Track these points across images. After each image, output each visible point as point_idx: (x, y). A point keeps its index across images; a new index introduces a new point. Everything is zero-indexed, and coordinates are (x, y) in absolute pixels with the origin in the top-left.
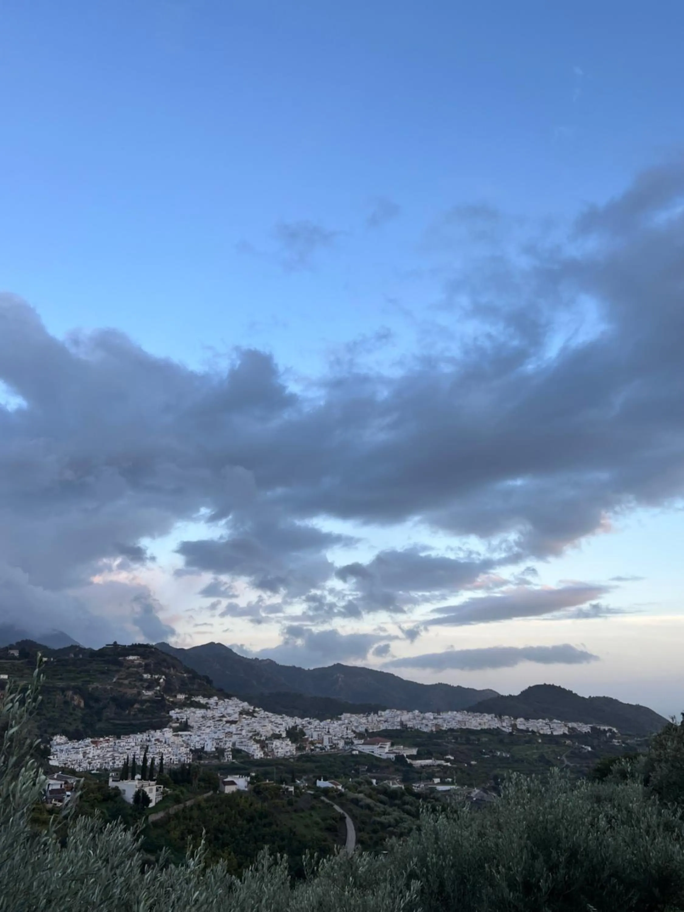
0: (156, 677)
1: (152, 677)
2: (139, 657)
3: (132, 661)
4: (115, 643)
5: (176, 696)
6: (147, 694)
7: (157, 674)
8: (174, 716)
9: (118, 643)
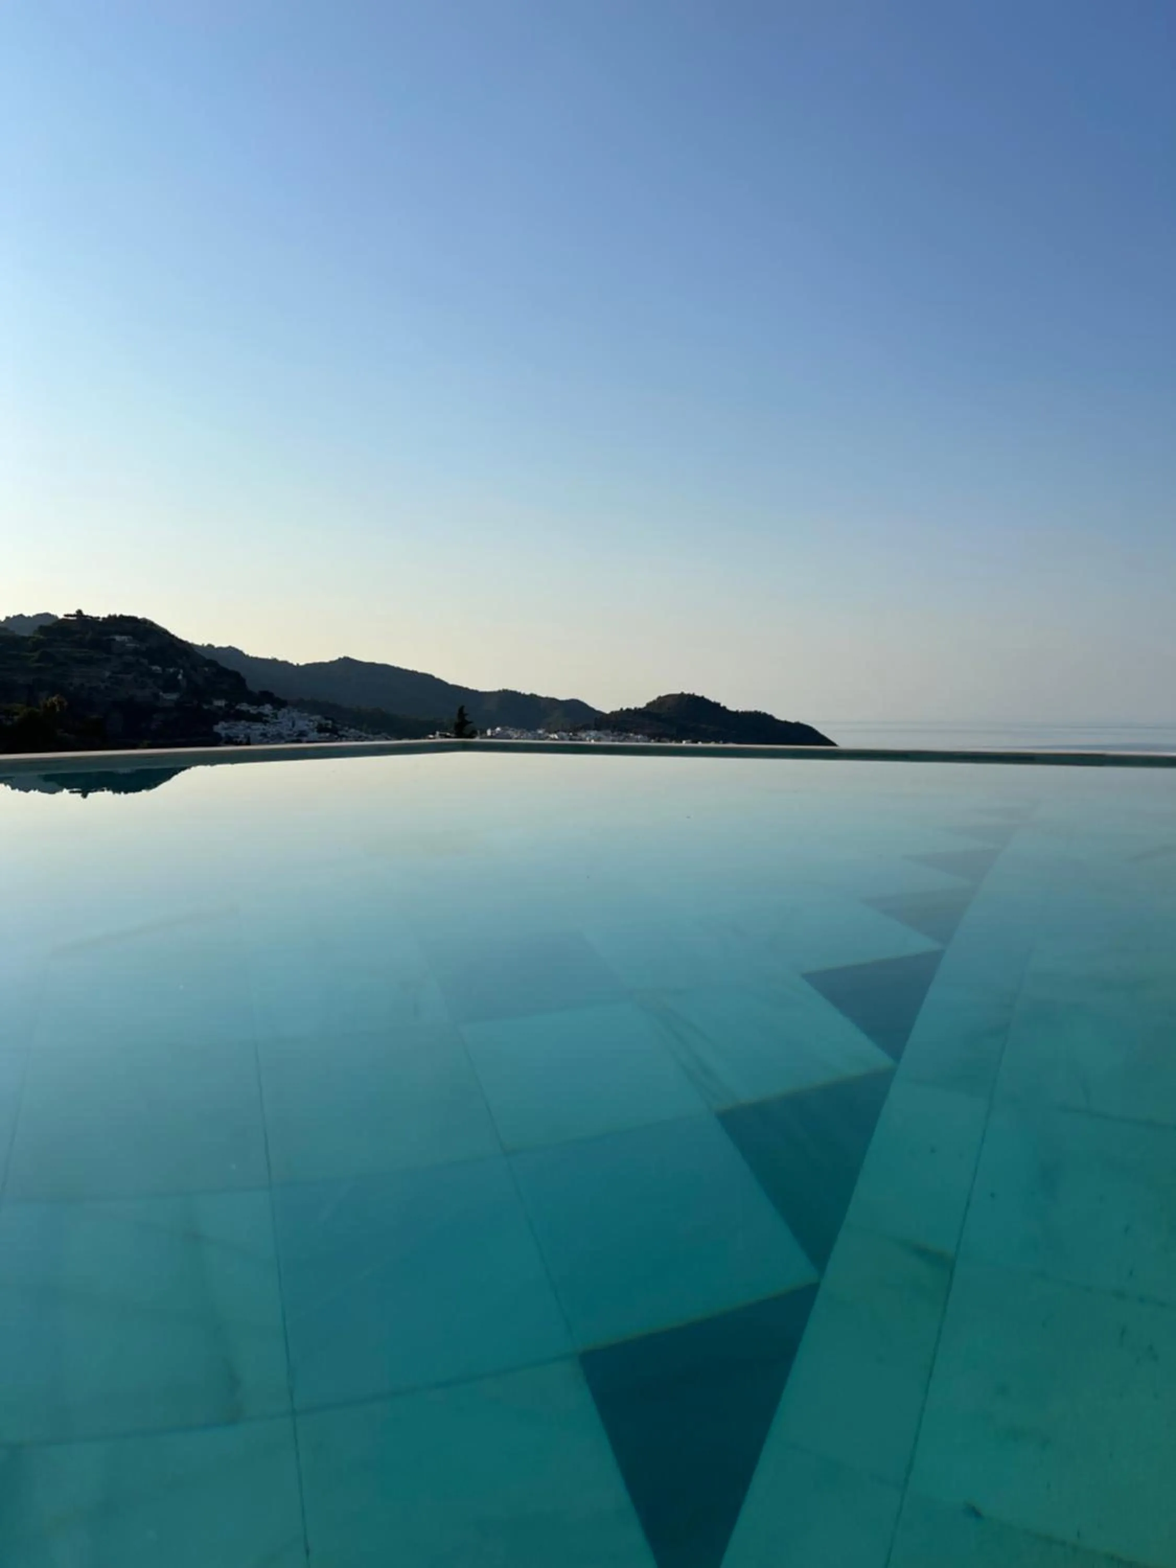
0: (171, 670)
1: (164, 670)
2: (130, 637)
3: (123, 644)
4: (79, 612)
5: (211, 703)
6: (169, 698)
7: (171, 667)
8: (223, 733)
9: (85, 613)
